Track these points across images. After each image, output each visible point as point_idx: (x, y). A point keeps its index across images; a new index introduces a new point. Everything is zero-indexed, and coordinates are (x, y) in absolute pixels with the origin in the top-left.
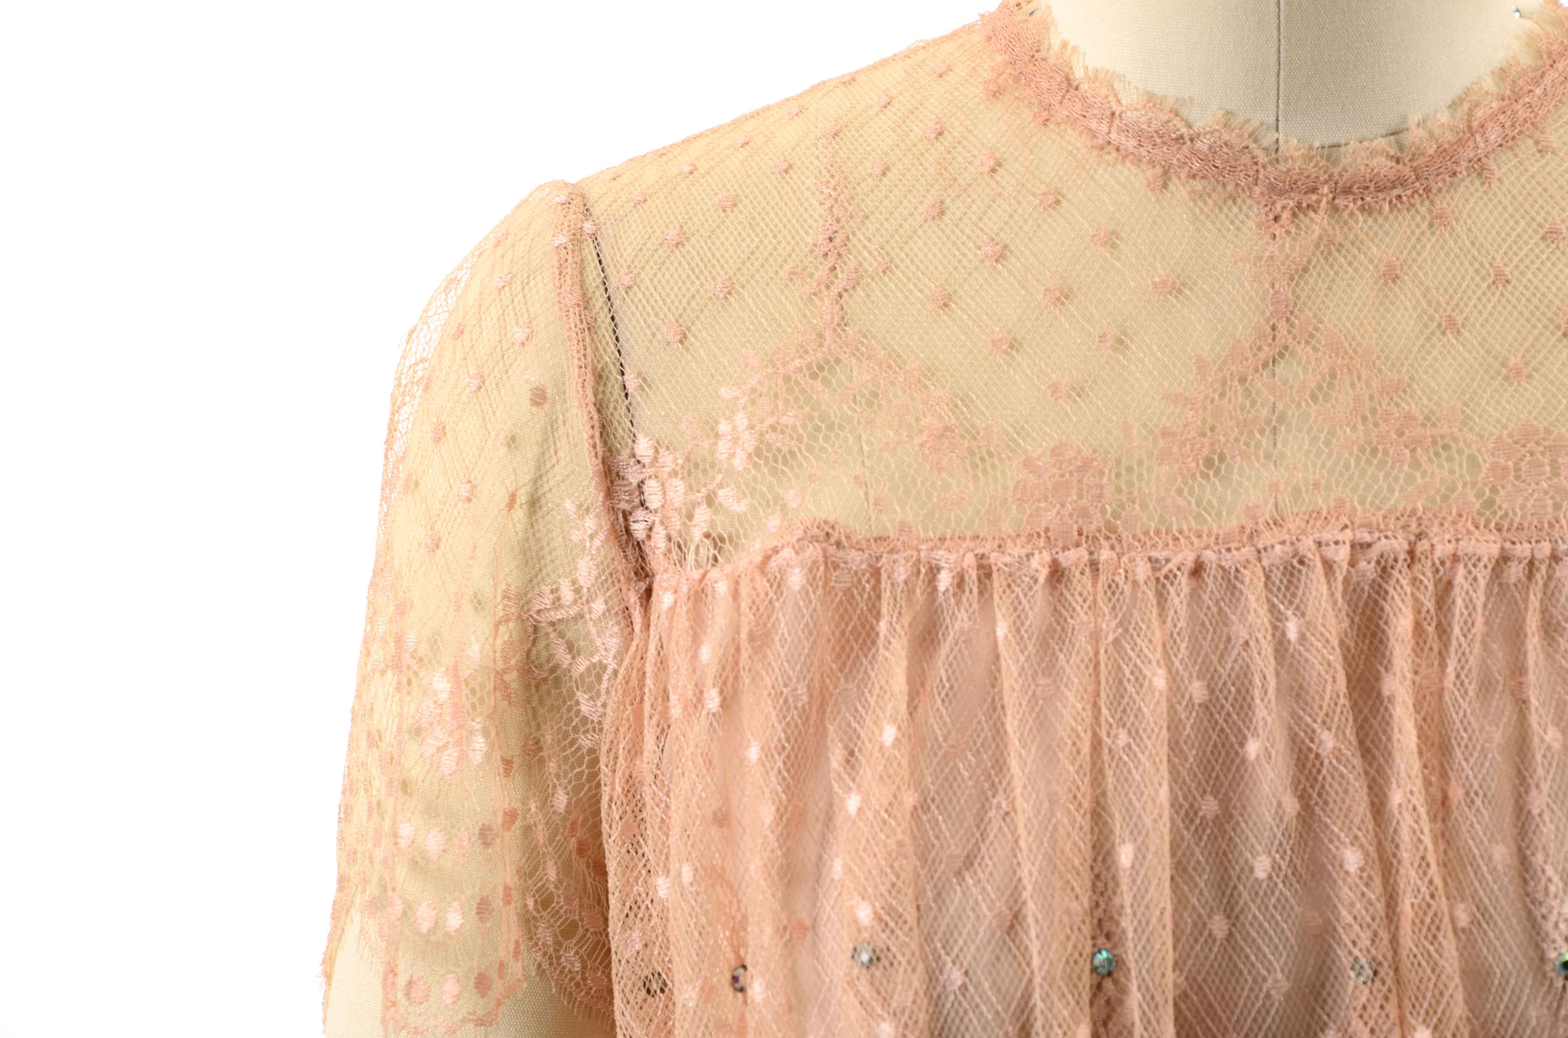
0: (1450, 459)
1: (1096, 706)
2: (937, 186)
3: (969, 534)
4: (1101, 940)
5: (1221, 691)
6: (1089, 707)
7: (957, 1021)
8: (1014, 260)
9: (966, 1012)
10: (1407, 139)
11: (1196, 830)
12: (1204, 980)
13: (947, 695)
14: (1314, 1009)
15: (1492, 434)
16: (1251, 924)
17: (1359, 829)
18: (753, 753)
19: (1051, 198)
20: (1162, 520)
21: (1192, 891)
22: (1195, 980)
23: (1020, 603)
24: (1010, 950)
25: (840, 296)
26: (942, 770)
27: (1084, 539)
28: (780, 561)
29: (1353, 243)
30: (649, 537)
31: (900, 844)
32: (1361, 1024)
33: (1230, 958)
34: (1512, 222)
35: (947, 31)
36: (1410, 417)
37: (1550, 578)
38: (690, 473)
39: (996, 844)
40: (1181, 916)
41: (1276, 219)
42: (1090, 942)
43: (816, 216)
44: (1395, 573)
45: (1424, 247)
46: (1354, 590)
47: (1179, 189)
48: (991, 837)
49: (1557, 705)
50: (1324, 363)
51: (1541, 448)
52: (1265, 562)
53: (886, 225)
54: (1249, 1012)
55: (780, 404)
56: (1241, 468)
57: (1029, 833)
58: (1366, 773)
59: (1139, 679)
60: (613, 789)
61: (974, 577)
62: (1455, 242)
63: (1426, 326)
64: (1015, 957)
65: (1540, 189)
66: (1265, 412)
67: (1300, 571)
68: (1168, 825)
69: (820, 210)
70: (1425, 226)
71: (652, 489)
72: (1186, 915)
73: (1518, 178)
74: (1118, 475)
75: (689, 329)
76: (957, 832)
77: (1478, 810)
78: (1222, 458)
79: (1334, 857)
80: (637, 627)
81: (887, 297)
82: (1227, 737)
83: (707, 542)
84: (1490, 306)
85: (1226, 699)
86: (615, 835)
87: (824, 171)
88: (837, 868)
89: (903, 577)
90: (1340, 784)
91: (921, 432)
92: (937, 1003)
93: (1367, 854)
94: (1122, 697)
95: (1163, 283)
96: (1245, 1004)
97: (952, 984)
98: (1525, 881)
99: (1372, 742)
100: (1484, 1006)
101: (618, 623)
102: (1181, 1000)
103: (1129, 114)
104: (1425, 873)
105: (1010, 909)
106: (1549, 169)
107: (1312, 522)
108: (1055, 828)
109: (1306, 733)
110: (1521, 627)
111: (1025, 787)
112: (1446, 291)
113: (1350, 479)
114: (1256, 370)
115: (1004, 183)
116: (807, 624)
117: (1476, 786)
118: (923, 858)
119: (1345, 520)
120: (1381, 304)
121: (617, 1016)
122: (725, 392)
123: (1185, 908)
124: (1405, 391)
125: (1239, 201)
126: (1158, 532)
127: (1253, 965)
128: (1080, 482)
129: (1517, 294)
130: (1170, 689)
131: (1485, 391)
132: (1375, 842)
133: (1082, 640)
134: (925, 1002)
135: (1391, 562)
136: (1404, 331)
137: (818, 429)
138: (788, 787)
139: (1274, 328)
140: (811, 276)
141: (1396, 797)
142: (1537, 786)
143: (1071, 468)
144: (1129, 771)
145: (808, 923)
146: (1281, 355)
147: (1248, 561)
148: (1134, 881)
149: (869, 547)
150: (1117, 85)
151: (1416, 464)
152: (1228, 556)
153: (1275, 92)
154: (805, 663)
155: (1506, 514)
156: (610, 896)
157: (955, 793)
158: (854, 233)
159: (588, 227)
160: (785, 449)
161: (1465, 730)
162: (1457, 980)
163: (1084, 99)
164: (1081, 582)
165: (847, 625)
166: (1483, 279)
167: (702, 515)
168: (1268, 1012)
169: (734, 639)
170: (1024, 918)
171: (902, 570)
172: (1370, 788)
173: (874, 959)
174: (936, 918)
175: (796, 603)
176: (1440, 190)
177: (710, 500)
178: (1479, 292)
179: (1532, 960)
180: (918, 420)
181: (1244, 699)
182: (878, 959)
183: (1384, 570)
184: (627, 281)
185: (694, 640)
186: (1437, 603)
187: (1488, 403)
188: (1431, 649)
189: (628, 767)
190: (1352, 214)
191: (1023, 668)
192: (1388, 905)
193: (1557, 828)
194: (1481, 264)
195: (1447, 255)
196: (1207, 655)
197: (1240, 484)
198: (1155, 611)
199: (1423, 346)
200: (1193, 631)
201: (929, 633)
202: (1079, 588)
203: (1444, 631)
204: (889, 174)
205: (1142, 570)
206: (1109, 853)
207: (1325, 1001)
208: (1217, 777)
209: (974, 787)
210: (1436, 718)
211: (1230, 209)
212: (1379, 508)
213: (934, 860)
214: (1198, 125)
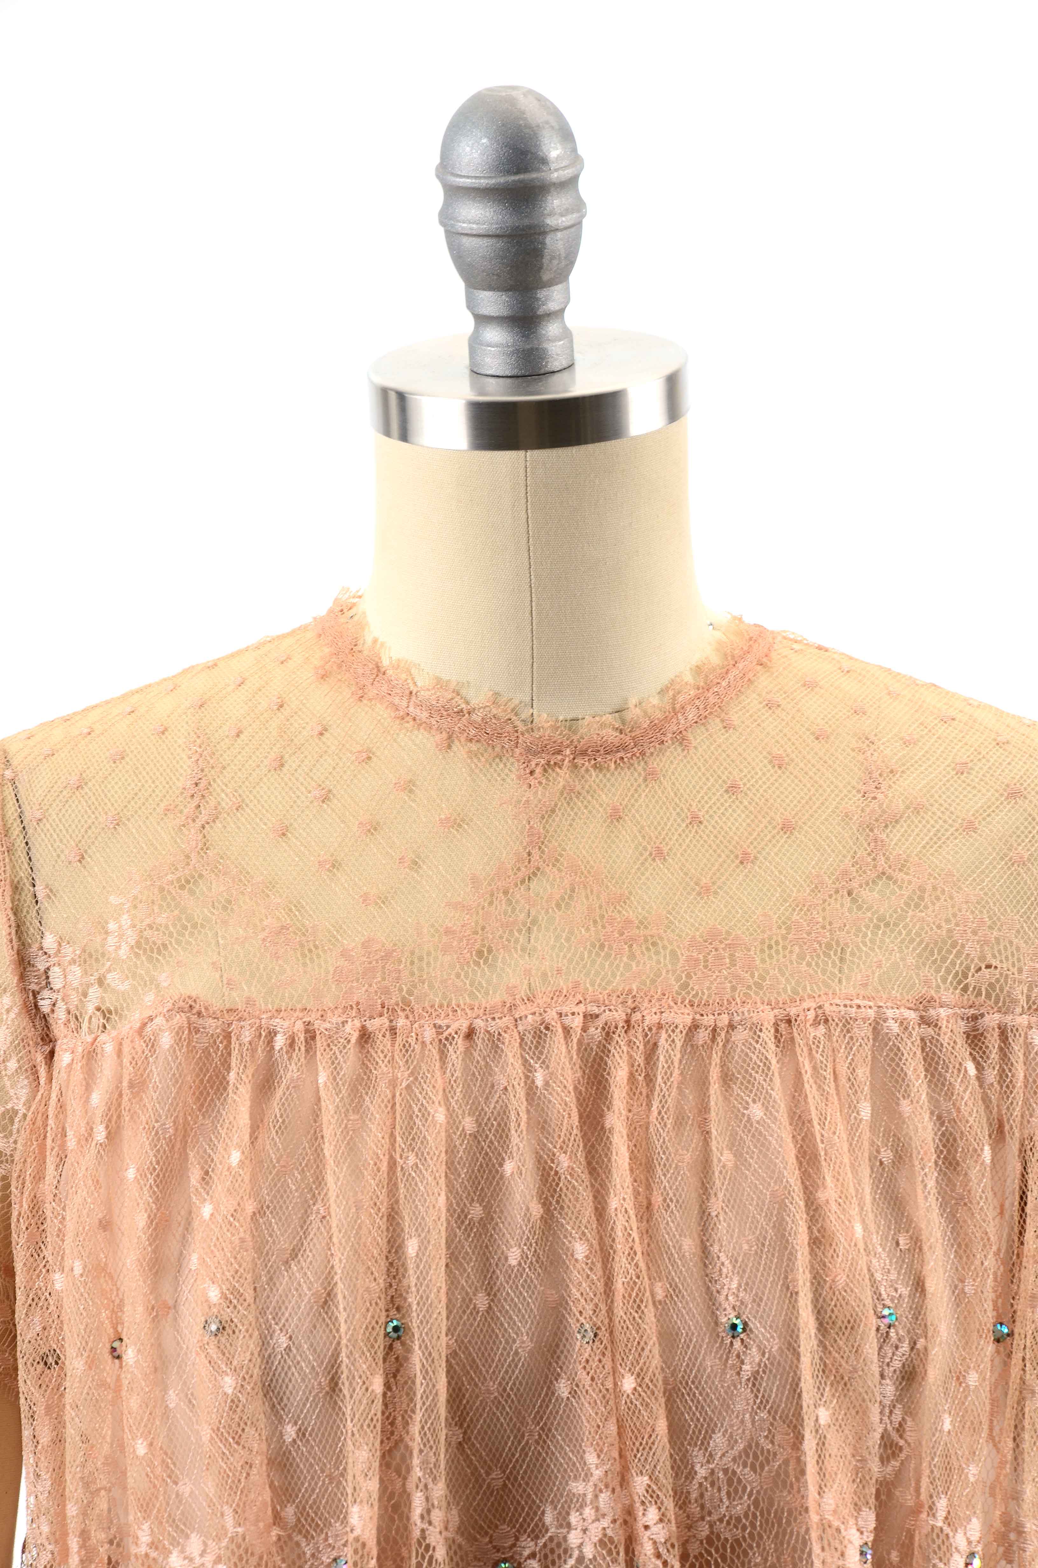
0: (657, 953)
1: (392, 1135)
2: (278, 746)
3: (299, 1006)
4: (393, 1312)
5: (486, 1124)
6: (387, 1137)
7: (283, 1375)
8: (336, 801)
9: (289, 1368)
10: (628, 716)
11: (466, 1229)
12: (469, 1342)
13: (280, 1127)
14: (550, 1364)
15: (687, 934)
16: (505, 1300)
17: (586, 1227)
18: (131, 1173)
19: (364, 755)
20: (444, 996)
21: (461, 1275)
22: (463, 1342)
23: (336, 1058)
24: (324, 1320)
25: (203, 827)
26: (275, 1185)
27: (385, 1010)
28: (154, 1027)
29: (588, 792)
30: (53, 1011)
31: (242, 1240)
32: (584, 1373)
33: (489, 1325)
34: (704, 779)
35: (287, 629)
36: (628, 922)
37: (728, 1041)
38: (85, 962)
39: (315, 1240)
40: (453, 1293)
41: (532, 773)
42: (384, 1314)
43: (185, 767)
44: (616, 1037)
45: (640, 796)
46: (586, 1049)
47: (460, 749)
48: (311, 1236)
49: (731, 1135)
50: (566, 881)
51: (723, 946)
52: (520, 1028)
53: (239, 774)
54: (503, 1366)
55: (156, 908)
56: (504, 958)
57: (340, 1231)
58: (592, 1186)
59: (425, 1115)
60: (21, 1206)
61: (302, 1039)
62: (663, 792)
63: (641, 855)
64: (328, 1325)
65: (724, 755)
66: (522, 916)
67: (546, 1035)
68: (445, 1225)
69: (189, 762)
70: (641, 780)
71: (56, 974)
72: (457, 1293)
73: (708, 747)
74: (412, 963)
75: (86, 851)
76: (286, 1231)
77: (672, 1212)
78: (490, 951)
79: (568, 1249)
80: (42, 1081)
81: (239, 828)
82: (490, 1159)
83: (98, 1013)
84: (687, 841)
85: (490, 1130)
86: (22, 1241)
87: (192, 734)
88: (194, 1261)
89: (248, 1039)
90: (573, 1194)
91: (264, 930)
92: (267, 1361)
93: (591, 1246)
94: (412, 1128)
95: (447, 819)
96: (500, 1360)
97: (279, 1346)
98: (705, 1265)
99: (597, 1163)
100: (673, 1358)
101: (27, 1078)
102: (453, 1355)
103: (422, 693)
104: (633, 1259)
105: (325, 1289)
106: (731, 740)
107: (555, 998)
108: (360, 1227)
109: (548, 1156)
110: (707, 1077)
111: (338, 1196)
112: (656, 828)
113: (584, 967)
114: (516, 885)
115: (329, 744)
116: (174, 1074)
117: (671, 1195)
118: (259, 1250)
119: (579, 997)
120: (609, 837)
121: (21, 1383)
122: (113, 899)
123: (456, 1288)
124: (625, 902)
125: (504, 759)
126: (441, 1006)
127: (506, 1330)
128: (383, 967)
129: (707, 832)
130: (448, 1122)
131: (683, 903)
132: (597, 1238)
133: (383, 1086)
134: (259, 1360)
135: (612, 1029)
136: (625, 857)
137: (185, 928)
138: (157, 1199)
139: (529, 854)
140: (181, 812)
141: (614, 1203)
142: (716, 1194)
143: (376, 957)
144: (416, 1184)
145: (171, 1303)
146: (535, 874)
147: (508, 1028)
148: (418, 1267)
149: (222, 1016)
150: (414, 671)
151: (632, 956)
152: (493, 1023)
153: (529, 679)
154: (172, 1104)
155: (697, 994)
156: (17, 1290)
157: (285, 1202)
158: (214, 780)
159: (8, 774)
160: (159, 942)
161: (664, 1153)
162: (655, 1339)
163: (390, 681)
164: (383, 1043)
165: (205, 1075)
166: (683, 820)
167: (94, 993)
168: (516, 1366)
169: (117, 1087)
170: (336, 1295)
171: (247, 1033)
172: (595, 1197)
173: (222, 1329)
174: (268, 1297)
175: (166, 1058)
176: (652, 754)
177: (101, 982)
178: (680, 830)
179: (709, 1323)
180: (261, 920)
181: (503, 1130)
182: (224, 1328)
183: (608, 1034)
184: (38, 815)
185: (86, 1089)
186: (646, 1059)
187: (685, 912)
188: (641, 1093)
189: (33, 1189)
190: (587, 770)
191: (337, 1107)
192: (606, 1284)
193: (729, 1226)
194: (682, 809)
195: (657, 802)
196: (476, 1097)
197: (502, 969)
198: (438, 1064)
199: (639, 869)
200: (466, 1080)
201: (268, 1081)
202: (381, 1047)
203: (651, 1080)
204: (242, 736)
205: (429, 1034)
206: (400, 1246)
207: (559, 1357)
208: (482, 1189)
209: (299, 1197)
210: (644, 1143)
211: (497, 765)
212: (605, 989)
213: (267, 1254)
214: (474, 702)
